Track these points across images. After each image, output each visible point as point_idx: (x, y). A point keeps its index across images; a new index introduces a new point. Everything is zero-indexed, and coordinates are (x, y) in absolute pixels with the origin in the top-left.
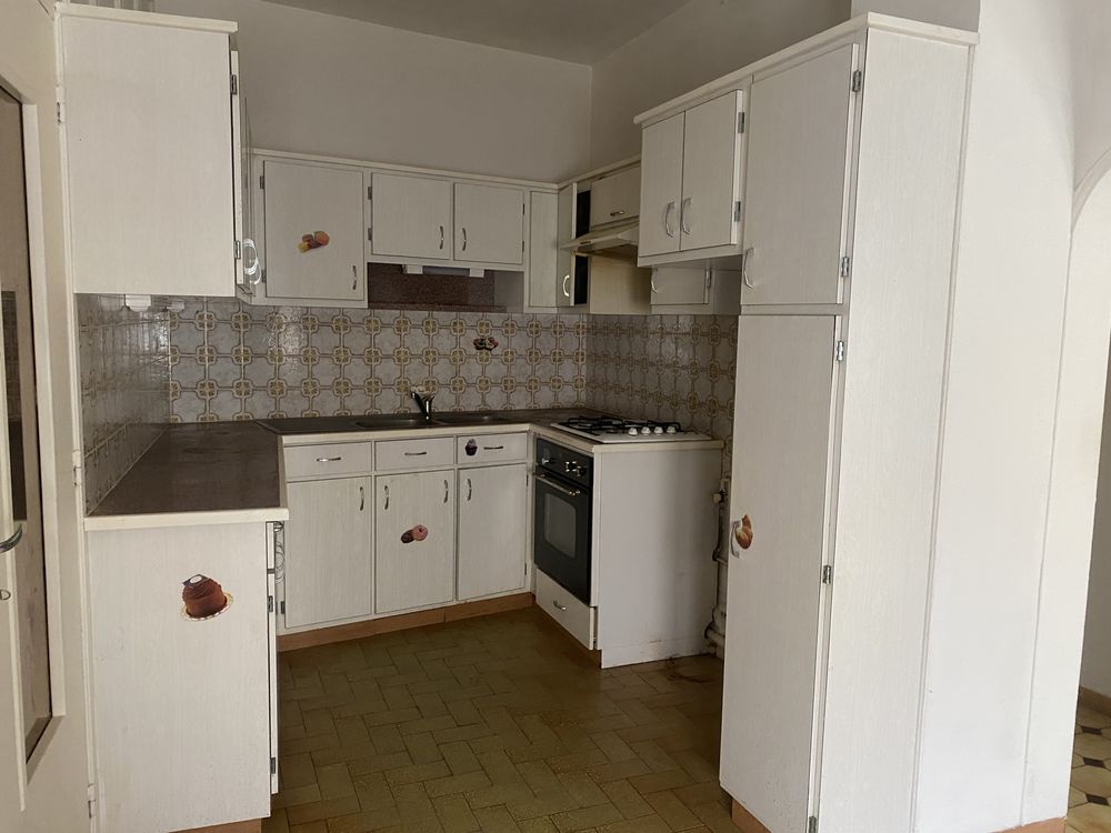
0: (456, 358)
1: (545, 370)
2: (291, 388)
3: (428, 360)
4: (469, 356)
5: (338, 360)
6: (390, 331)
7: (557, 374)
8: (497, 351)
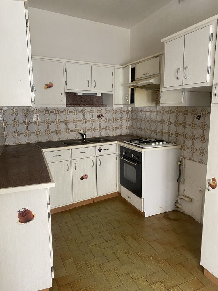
0: (92, 121)
1: (118, 124)
2: (42, 133)
3: (83, 122)
4: (96, 120)
5: (56, 123)
6: (72, 113)
7: (121, 125)
8: (104, 119)
